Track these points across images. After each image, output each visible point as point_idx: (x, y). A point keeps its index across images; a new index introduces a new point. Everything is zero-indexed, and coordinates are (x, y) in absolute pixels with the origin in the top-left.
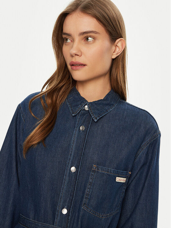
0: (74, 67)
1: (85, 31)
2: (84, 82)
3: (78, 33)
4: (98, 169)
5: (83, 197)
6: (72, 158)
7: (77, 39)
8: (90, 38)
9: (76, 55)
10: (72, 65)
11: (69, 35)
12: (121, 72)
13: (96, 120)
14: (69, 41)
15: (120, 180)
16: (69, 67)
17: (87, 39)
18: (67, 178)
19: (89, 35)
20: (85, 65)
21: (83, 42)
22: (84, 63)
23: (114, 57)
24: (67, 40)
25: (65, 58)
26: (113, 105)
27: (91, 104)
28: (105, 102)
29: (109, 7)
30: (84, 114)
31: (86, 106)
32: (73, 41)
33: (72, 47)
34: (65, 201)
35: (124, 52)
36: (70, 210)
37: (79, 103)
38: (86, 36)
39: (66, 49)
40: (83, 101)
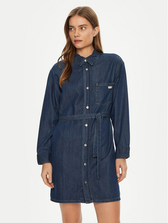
0: (77, 42)
1: (81, 25)
2: (81, 49)
3: (78, 26)
4: (99, 85)
5: (95, 99)
6: (86, 83)
7: (77, 28)
8: (83, 28)
9: (77, 36)
10: (75, 41)
11: (73, 27)
12: (99, 43)
13: (92, 65)
14: (73, 29)
15: (110, 87)
16: (74, 42)
17: (82, 28)
18: (85, 93)
19: (83, 26)
20: (81, 41)
21: (80, 30)
22: (81, 40)
23: (94, 36)
24: (71, 29)
25: (71, 38)
26: (97, 56)
27: (87, 58)
28: (93, 56)
29: (91, 12)
30: (85, 64)
31: (85, 60)
32: (75, 29)
33: (75, 33)
34: (87, 103)
35: (99, 33)
36: (90, 106)
37: (81, 59)
38: (81, 27)
39: (71, 34)
40: (83, 58)
